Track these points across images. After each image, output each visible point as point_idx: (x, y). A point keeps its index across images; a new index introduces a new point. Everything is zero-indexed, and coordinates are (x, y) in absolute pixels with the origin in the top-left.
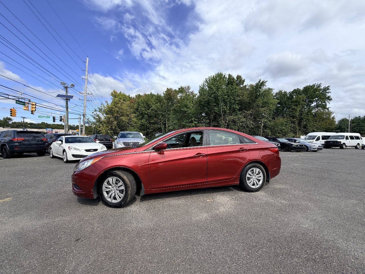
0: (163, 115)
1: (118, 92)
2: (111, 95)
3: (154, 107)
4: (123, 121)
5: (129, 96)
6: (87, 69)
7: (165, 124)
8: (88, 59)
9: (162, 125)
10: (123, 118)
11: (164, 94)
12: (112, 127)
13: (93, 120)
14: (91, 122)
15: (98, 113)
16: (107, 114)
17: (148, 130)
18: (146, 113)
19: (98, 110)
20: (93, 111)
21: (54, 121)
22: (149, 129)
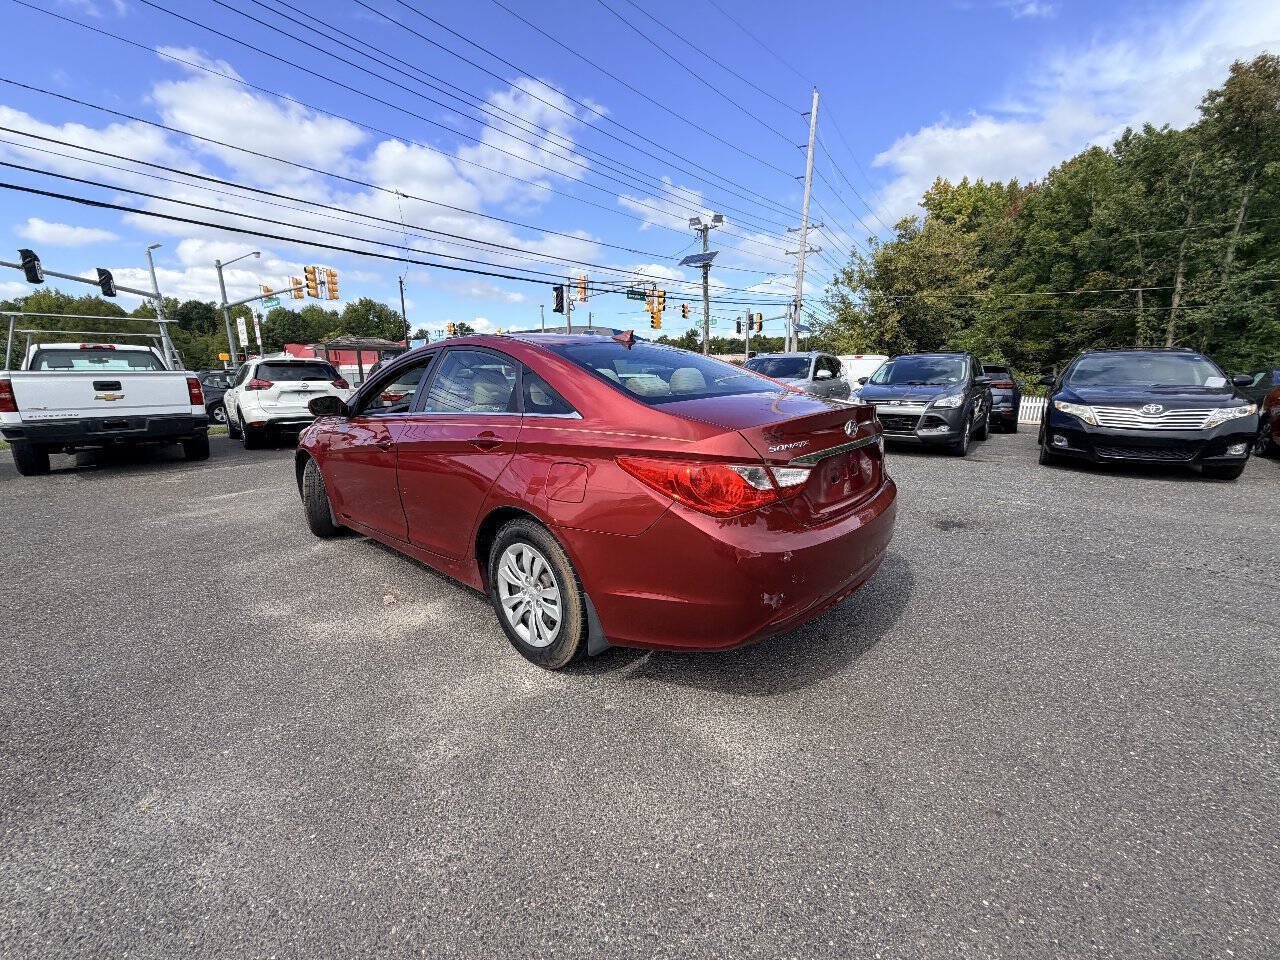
0: (1157, 249)
1: (955, 183)
2: (924, 205)
3: (1100, 214)
4: (927, 308)
5: (1013, 185)
6: (812, 138)
7: (1165, 298)
8: (816, 95)
9: (1146, 301)
10: (929, 297)
11: (1206, 111)
12: (882, 334)
13: (826, 316)
14: (820, 325)
15: (846, 290)
16: (869, 286)
17: (1063, 337)
18: (1065, 250)
19: (841, 277)
20: (827, 287)
21: (739, 331)
22: (1066, 329)
